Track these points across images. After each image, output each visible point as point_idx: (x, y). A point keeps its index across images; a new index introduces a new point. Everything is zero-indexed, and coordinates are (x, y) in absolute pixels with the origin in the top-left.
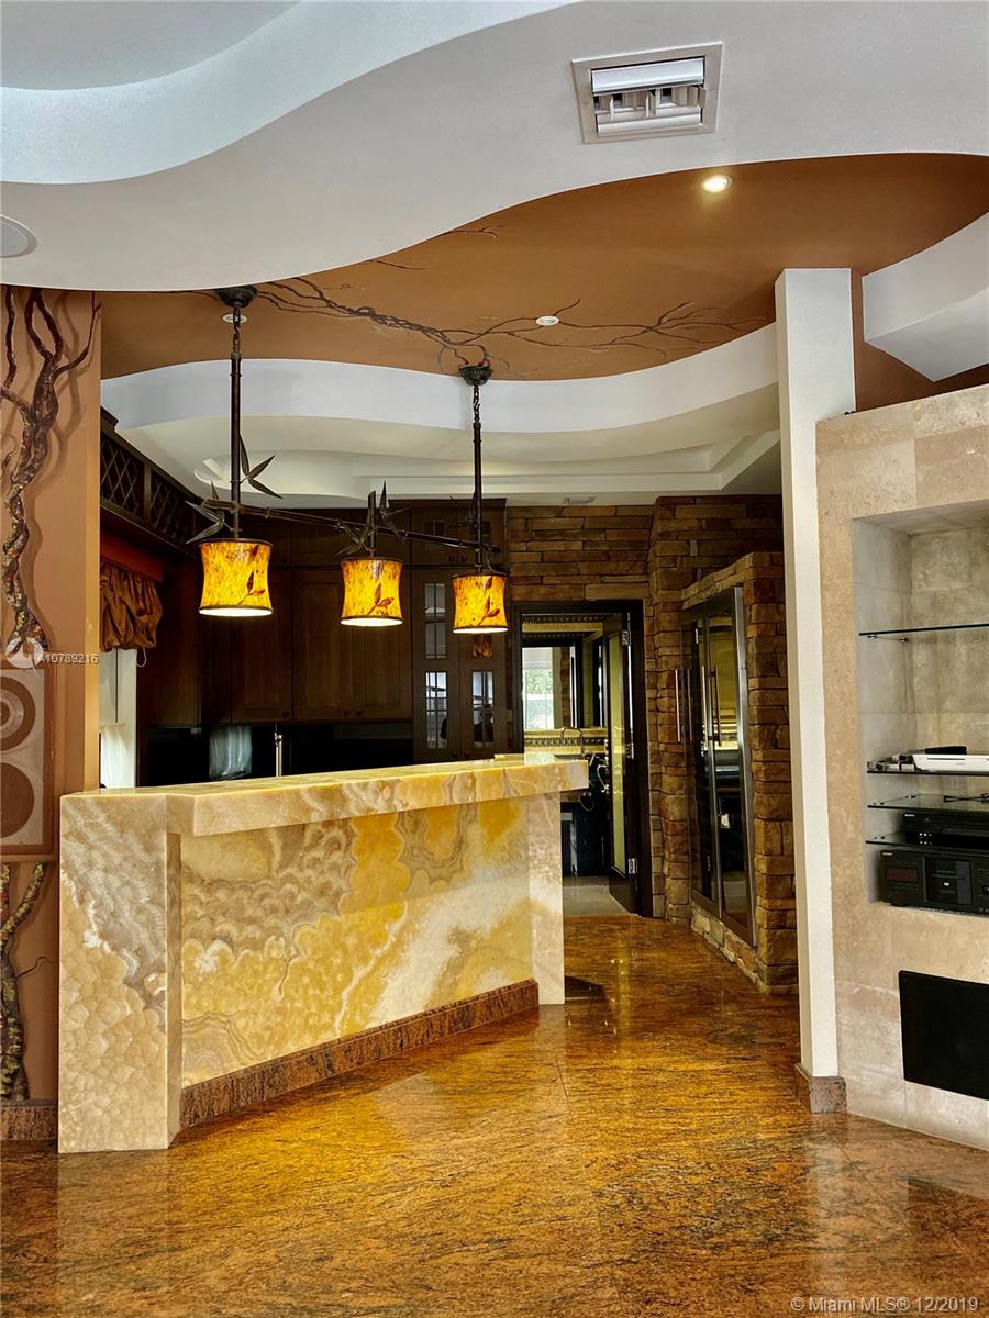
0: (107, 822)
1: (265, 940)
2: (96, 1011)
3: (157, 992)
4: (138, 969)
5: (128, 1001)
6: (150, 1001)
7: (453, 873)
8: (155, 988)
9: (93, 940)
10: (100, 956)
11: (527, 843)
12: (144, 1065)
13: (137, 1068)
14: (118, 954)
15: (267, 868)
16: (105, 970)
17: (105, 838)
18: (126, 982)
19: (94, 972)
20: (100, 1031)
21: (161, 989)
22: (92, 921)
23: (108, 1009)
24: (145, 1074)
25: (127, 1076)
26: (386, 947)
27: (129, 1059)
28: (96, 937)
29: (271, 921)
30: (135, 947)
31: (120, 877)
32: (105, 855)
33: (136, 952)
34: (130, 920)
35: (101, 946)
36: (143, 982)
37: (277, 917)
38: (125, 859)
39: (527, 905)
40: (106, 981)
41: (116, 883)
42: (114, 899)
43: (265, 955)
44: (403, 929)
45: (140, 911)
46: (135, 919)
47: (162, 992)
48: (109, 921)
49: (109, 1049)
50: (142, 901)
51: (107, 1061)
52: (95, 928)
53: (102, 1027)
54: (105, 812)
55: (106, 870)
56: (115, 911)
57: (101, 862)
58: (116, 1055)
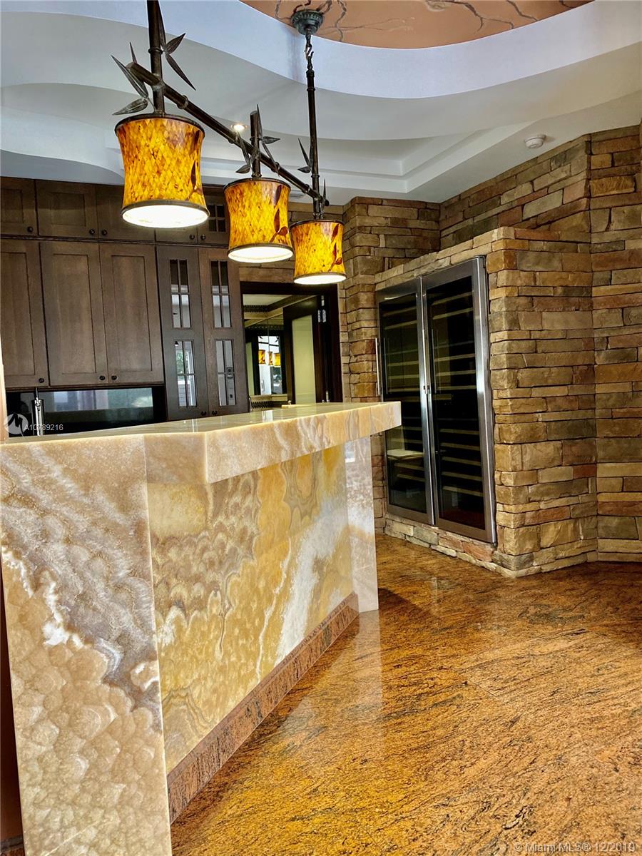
0: (65, 476)
1: (207, 597)
2: (70, 725)
3: (147, 685)
4: (122, 660)
5: (111, 704)
6: (138, 697)
7: (312, 507)
8: (145, 681)
9: (56, 634)
10: (69, 654)
11: (345, 478)
12: (137, 777)
13: (129, 784)
14: (93, 648)
15: (204, 517)
16: (77, 670)
17: (64, 498)
18: (106, 680)
19: (63, 676)
20: (76, 749)
21: (152, 680)
22: (54, 610)
23: (85, 718)
24: (140, 787)
25: (117, 797)
26: (281, 586)
27: (118, 774)
28: (61, 630)
29: (210, 576)
30: (116, 634)
31: (88, 548)
32: (66, 521)
33: (118, 640)
34: (106, 600)
35: (70, 641)
36: (129, 677)
37: (214, 571)
38: (94, 523)
39: (348, 530)
40: (79, 684)
41: (84, 556)
42: (82, 577)
43: (209, 614)
44: (290, 565)
45: (119, 587)
46: (114, 599)
47: (155, 684)
48: (77, 606)
49: (89, 769)
50: (121, 574)
51: (89, 785)
52: (58, 618)
53: (79, 743)
54: (61, 463)
55: (68, 541)
56: (84, 593)
57: (60, 532)
58: (100, 773)
